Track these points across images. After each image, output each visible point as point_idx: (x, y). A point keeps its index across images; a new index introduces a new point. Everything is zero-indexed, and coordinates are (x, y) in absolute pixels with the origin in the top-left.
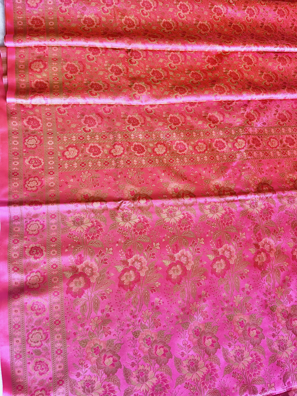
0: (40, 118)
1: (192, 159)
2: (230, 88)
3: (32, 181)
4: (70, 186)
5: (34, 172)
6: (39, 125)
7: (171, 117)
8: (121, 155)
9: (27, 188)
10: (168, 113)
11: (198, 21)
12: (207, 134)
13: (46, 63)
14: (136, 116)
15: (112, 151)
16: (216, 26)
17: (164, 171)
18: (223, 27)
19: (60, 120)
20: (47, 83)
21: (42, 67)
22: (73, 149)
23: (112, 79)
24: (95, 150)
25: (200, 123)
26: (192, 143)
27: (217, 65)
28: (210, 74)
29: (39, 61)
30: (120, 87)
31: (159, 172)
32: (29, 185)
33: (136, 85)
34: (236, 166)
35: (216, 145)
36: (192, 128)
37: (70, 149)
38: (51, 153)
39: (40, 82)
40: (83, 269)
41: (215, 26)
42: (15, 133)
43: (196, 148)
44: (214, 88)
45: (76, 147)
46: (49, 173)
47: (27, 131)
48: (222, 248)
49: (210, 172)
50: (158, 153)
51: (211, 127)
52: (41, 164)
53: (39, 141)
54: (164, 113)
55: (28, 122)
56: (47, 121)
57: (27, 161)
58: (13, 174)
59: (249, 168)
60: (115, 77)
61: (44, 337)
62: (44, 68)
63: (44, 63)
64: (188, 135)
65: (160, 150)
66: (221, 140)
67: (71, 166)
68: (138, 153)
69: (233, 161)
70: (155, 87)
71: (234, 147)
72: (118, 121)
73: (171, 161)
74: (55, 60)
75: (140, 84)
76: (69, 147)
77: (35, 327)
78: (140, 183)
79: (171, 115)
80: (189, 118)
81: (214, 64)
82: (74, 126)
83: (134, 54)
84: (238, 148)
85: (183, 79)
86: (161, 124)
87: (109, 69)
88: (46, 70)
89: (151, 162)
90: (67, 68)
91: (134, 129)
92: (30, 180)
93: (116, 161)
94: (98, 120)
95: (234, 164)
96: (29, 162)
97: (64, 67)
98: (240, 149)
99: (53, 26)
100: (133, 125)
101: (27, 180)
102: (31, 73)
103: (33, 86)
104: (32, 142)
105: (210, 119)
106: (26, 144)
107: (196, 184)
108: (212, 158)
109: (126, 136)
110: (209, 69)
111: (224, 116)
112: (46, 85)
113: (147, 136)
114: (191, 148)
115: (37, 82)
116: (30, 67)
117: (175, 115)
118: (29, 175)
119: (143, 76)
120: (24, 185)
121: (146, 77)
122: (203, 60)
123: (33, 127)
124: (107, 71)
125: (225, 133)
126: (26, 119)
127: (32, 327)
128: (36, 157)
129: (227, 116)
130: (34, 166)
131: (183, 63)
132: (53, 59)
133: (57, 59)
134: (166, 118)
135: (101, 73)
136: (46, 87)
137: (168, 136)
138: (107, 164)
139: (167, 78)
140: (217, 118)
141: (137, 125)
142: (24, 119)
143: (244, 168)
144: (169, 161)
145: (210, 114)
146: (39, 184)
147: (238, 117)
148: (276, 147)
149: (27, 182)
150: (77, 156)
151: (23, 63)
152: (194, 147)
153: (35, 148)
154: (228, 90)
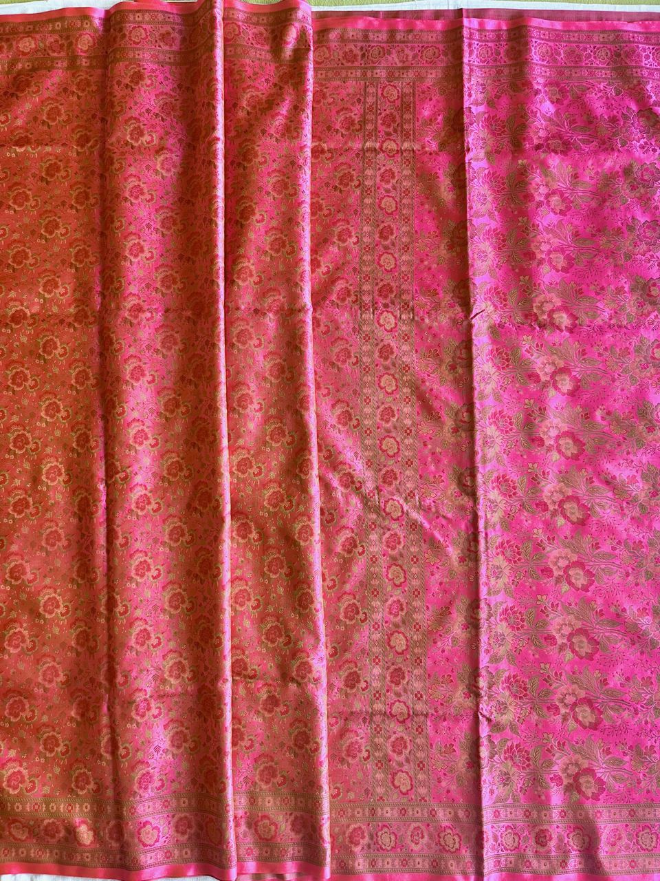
0: (348, 826)
1: (416, 593)
2: (302, 514)
3: (445, 841)
4: (453, 788)
5: (431, 837)
6: (360, 828)
7: (346, 617)
8: (408, 707)
9: (457, 849)
10: (338, 621)
11: (163, 543)
12: (374, 560)
13: (260, 815)
14: (343, 674)
15: (401, 719)
16: (172, 510)
17: (435, 643)
18: (175, 497)
19: (351, 795)
20: (293, 816)
21: (267, 821)
22: (397, 777)
23: (286, 712)
24: (399, 745)
25: (355, 569)
26: (389, 588)
27: (252, 524)
28: (272, 541)
29: (257, 826)
30: (301, 702)
31: (435, 650)
32: (451, 846)
33: (298, 676)
34: (430, 523)
35: (394, 548)
36: (363, 585)
37: (397, 783)
38: (403, 812)
39: (293, 825)
40: (569, 776)
41: (172, 513)
42: (373, 863)
43: (398, 583)
44: (302, 543)
45: (394, 775)
46: (433, 816)
47: (369, 846)
48: (554, 568)
49: (438, 568)
50: (404, 648)
51: (363, 552)
52: (419, 827)
53: (386, 830)
54: (337, 627)
55: (357, 844)
56: (353, 816)
57: (416, 848)
58: (435, 867)
59: (434, 502)
60: (281, 708)
61: (648, 830)
62: (269, 819)
63: (260, 818)
64: (375, 593)
65: (399, 642)
66: (384, 538)
67: (423, 784)
68: (403, 678)
69: (421, 526)
70: (301, 644)
71: (398, 519)
72: (351, 705)
73: (417, 627)
74: (252, 800)
75: (294, 668)
76: (394, 785)
77: (635, 840)
78: (452, 681)
79: (342, 617)
80: (347, 587)
81: (250, 528)
82: (360, 775)
83: (237, 669)
84: (400, 514)
85: (281, 590)
86: (357, 637)
87: (267, 715)
88: (272, 816)
89: (418, 661)
90: (267, 783)
91: (366, 681)
92: (443, 844)
93: (417, 715)
94: (351, 738)
95: (426, 525)
96: (417, 844)
97: (264, 787)
98: (403, 512)
99: (189, 800)
100: (358, 681)
101: (444, 848)
102: (279, 840)
103: (299, 836)
104: (386, 840)
105: (349, 552)
106: (389, 848)
107: (457, 592)
108: (415, 559)
109: (377, 696)
110: (260, 539)
111: (344, 527)
112: (296, 818)
113: (376, 660)
114: (398, 592)
115: (293, 830)
116: (267, 840)
117: (342, 610)
118: (436, 845)
119: (278, 659)
120: (452, 853)
121: (280, 654)
122: (241, 546)
123: (363, 837)
124: (272, 719)
125: (373, 530)
126: (351, 847)
127: (634, 844)
128: (409, 833)
129: (344, 521)
130: (423, 837)
131: (250, 583)
132: (252, 804)
133: (252, 798)
134: (346, 626)
135: (276, 729)
136: (302, 817)
137: (376, 627)
138: (420, 730)
139: (281, 619)
140: (348, 538)
141: (358, 677)
142: (351, 851)
143: (433, 510)
144: (418, 630)
145: (339, 549)
146: (450, 831)
147: (348, 503)
148: (398, 443)
149: (447, 848)
150: (407, 773)
151: (261, 849)
152: (396, 586)
153: (396, 836)
154: (305, 518)
